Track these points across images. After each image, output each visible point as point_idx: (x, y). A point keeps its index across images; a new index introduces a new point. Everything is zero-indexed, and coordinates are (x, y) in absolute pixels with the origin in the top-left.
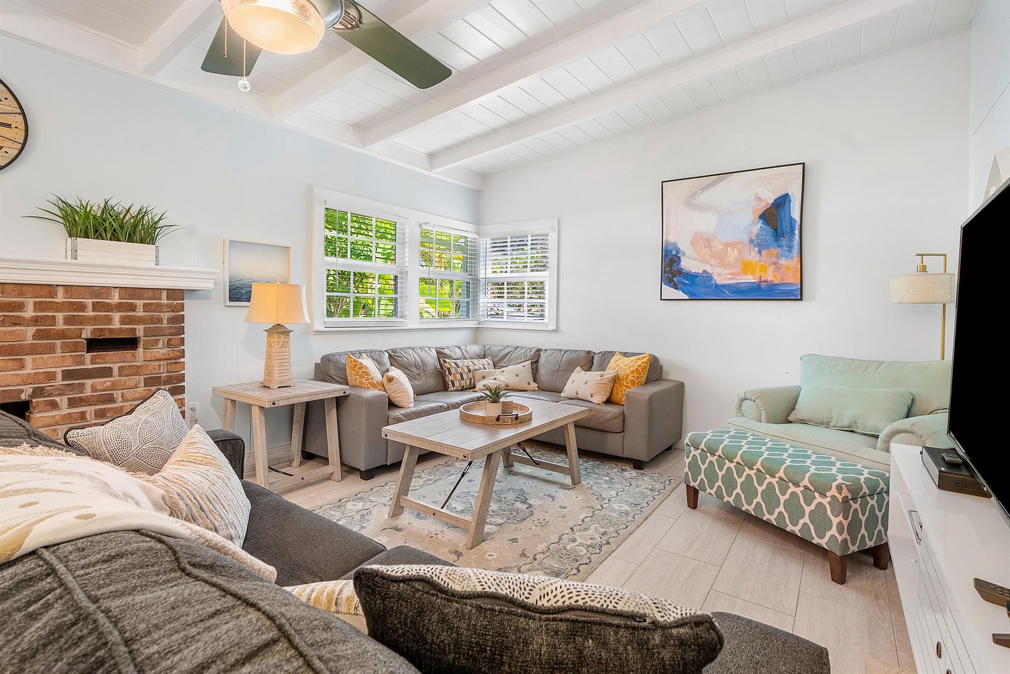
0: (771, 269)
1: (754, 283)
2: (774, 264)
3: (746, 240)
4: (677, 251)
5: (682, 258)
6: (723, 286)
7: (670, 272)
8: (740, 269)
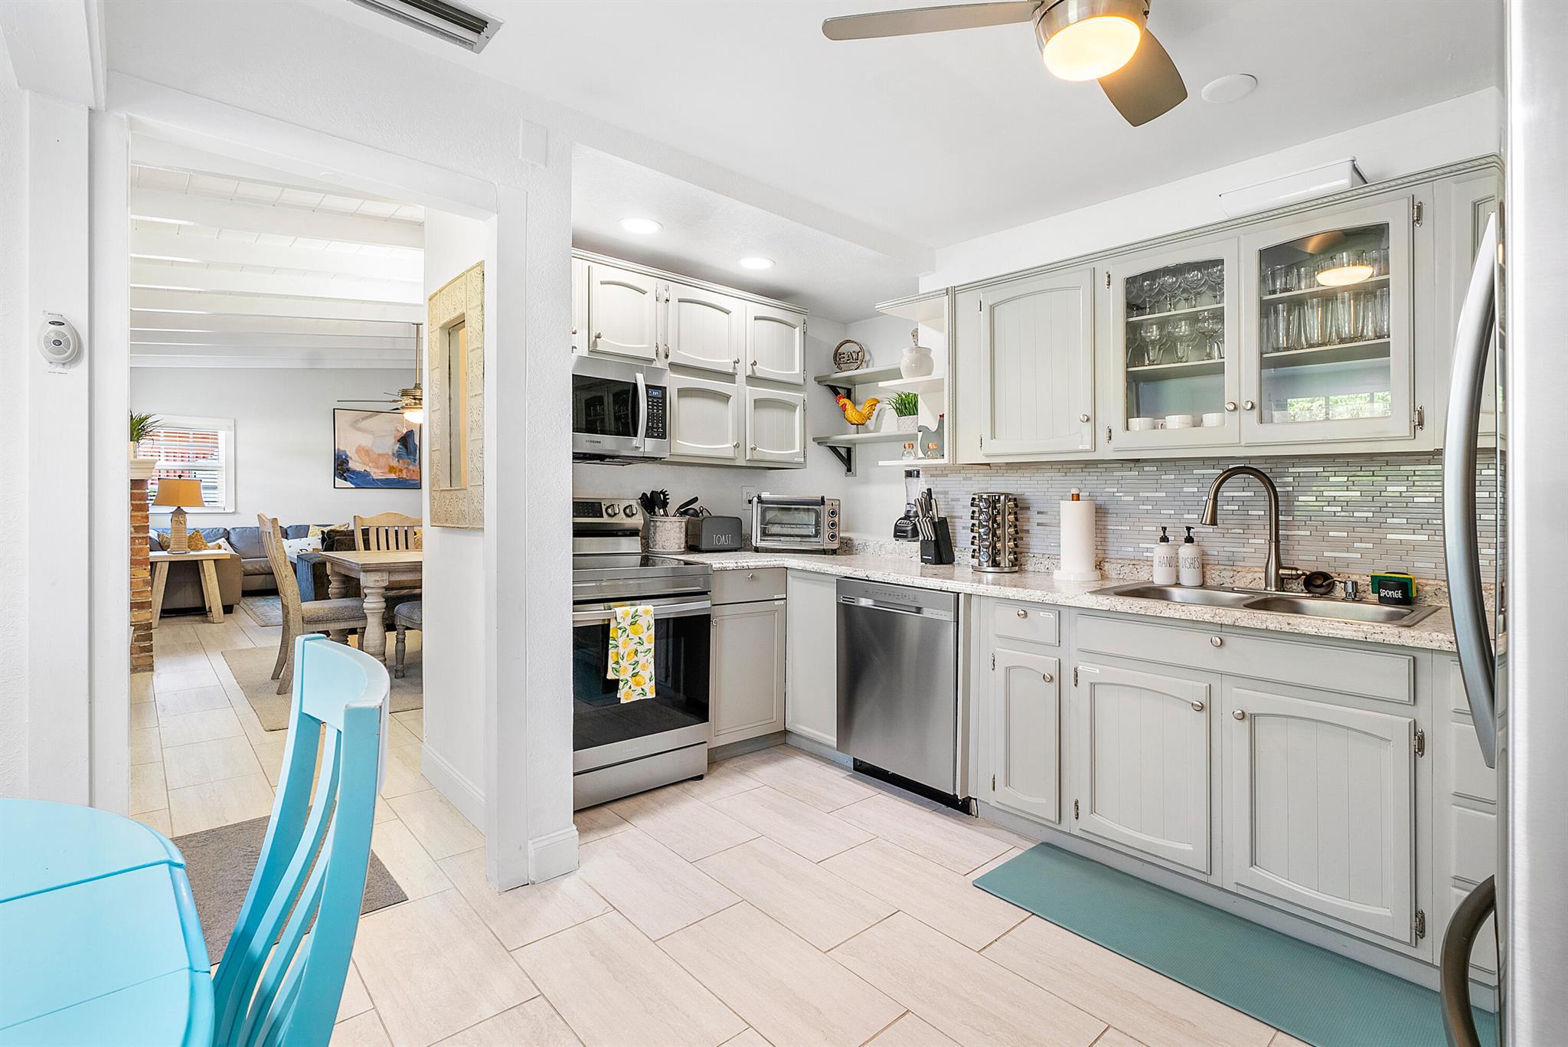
0: (404, 471)
1: (396, 479)
2: (405, 468)
3: (390, 454)
4: (345, 456)
5: (350, 461)
6: (377, 480)
7: (341, 469)
8: (387, 470)
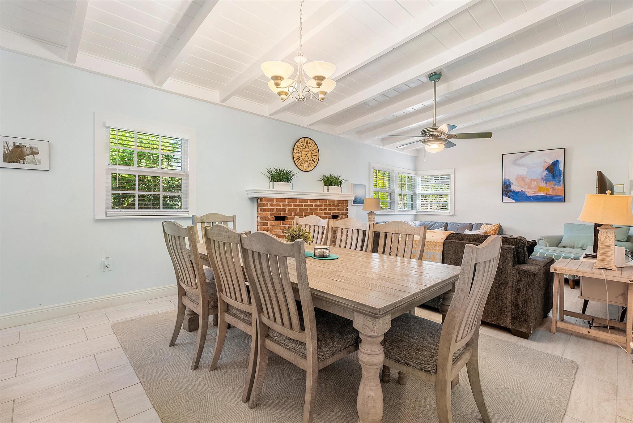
0: (551, 190)
1: (544, 195)
2: (552, 188)
3: (540, 178)
4: (509, 183)
5: (512, 185)
6: (530, 196)
7: (507, 191)
8: (538, 190)
